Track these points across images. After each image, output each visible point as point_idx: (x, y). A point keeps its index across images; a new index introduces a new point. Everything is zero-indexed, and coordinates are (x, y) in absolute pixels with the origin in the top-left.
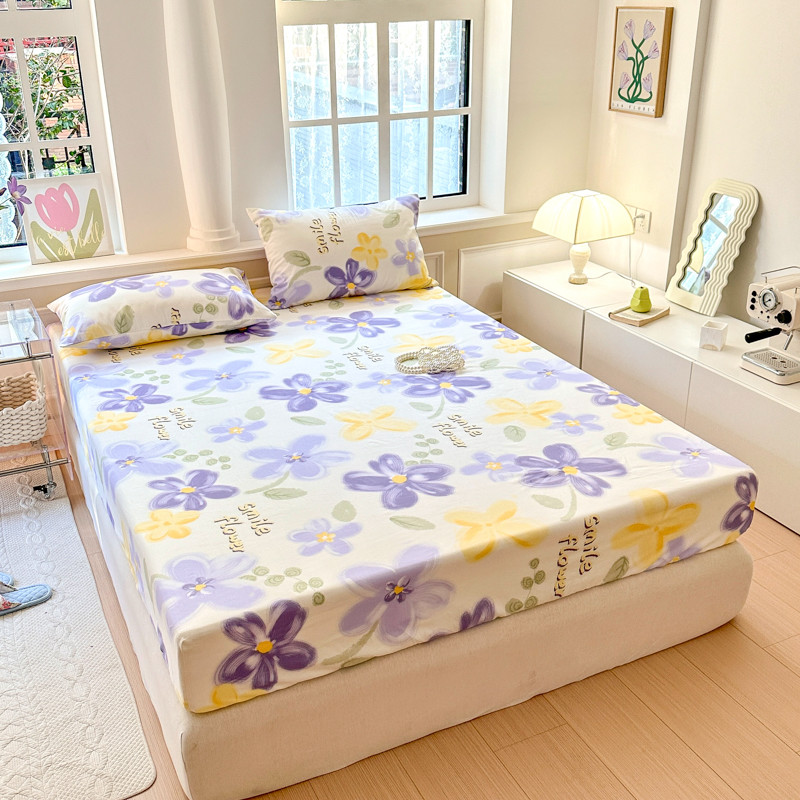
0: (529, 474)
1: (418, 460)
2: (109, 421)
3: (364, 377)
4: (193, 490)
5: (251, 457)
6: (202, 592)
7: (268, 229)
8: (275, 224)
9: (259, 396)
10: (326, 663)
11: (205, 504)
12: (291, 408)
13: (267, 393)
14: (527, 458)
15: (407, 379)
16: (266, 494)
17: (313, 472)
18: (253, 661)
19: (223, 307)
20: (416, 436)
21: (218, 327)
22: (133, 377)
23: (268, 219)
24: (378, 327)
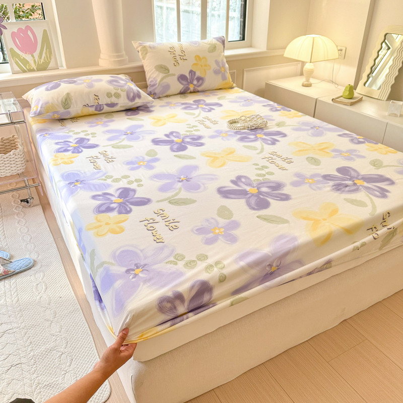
0: (335, 185)
1: (261, 178)
2: (61, 159)
3: (211, 132)
4: (121, 200)
5: (155, 179)
6: (141, 275)
7: (145, 53)
8: (149, 49)
9: (152, 143)
11: (131, 210)
12: (172, 150)
13: (156, 142)
14: (329, 176)
15: (236, 133)
16: (170, 202)
17: (196, 187)
19: (123, 95)
20: (254, 164)
21: (121, 107)
22: (75, 134)
23: (145, 47)
24: (210, 107)
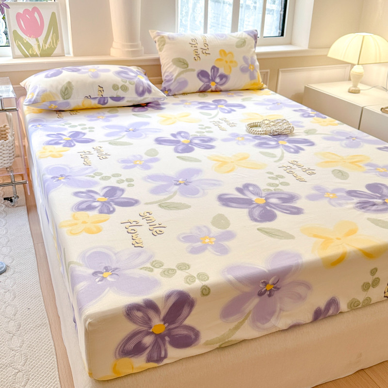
0: (360, 203)
1: (272, 188)
2: (50, 151)
3: (224, 135)
4: (106, 199)
5: (149, 180)
6: (109, 279)
7: (163, 43)
8: (167, 40)
9: (154, 142)
10: (207, 344)
11: (114, 210)
12: (176, 151)
13: (159, 141)
14: (355, 191)
15: (255, 138)
16: (160, 206)
17: (194, 192)
18: (148, 340)
19: (132, 88)
20: (268, 173)
21: (128, 101)
22: (71, 127)
23: (163, 37)
24: (231, 108)
